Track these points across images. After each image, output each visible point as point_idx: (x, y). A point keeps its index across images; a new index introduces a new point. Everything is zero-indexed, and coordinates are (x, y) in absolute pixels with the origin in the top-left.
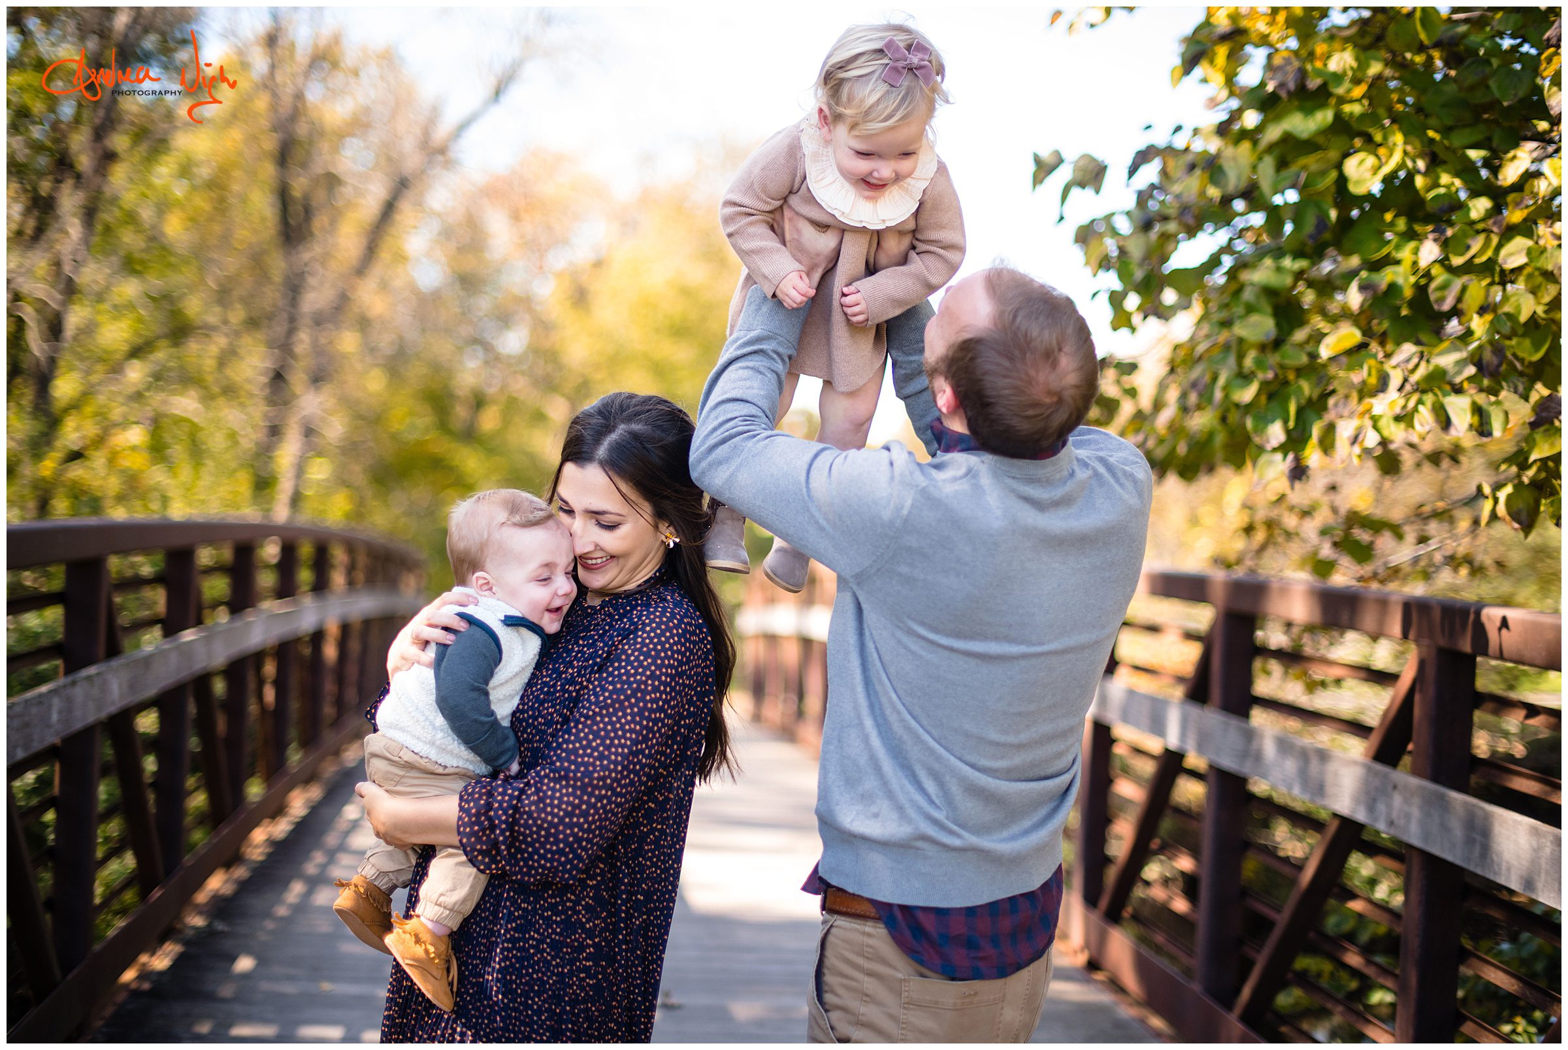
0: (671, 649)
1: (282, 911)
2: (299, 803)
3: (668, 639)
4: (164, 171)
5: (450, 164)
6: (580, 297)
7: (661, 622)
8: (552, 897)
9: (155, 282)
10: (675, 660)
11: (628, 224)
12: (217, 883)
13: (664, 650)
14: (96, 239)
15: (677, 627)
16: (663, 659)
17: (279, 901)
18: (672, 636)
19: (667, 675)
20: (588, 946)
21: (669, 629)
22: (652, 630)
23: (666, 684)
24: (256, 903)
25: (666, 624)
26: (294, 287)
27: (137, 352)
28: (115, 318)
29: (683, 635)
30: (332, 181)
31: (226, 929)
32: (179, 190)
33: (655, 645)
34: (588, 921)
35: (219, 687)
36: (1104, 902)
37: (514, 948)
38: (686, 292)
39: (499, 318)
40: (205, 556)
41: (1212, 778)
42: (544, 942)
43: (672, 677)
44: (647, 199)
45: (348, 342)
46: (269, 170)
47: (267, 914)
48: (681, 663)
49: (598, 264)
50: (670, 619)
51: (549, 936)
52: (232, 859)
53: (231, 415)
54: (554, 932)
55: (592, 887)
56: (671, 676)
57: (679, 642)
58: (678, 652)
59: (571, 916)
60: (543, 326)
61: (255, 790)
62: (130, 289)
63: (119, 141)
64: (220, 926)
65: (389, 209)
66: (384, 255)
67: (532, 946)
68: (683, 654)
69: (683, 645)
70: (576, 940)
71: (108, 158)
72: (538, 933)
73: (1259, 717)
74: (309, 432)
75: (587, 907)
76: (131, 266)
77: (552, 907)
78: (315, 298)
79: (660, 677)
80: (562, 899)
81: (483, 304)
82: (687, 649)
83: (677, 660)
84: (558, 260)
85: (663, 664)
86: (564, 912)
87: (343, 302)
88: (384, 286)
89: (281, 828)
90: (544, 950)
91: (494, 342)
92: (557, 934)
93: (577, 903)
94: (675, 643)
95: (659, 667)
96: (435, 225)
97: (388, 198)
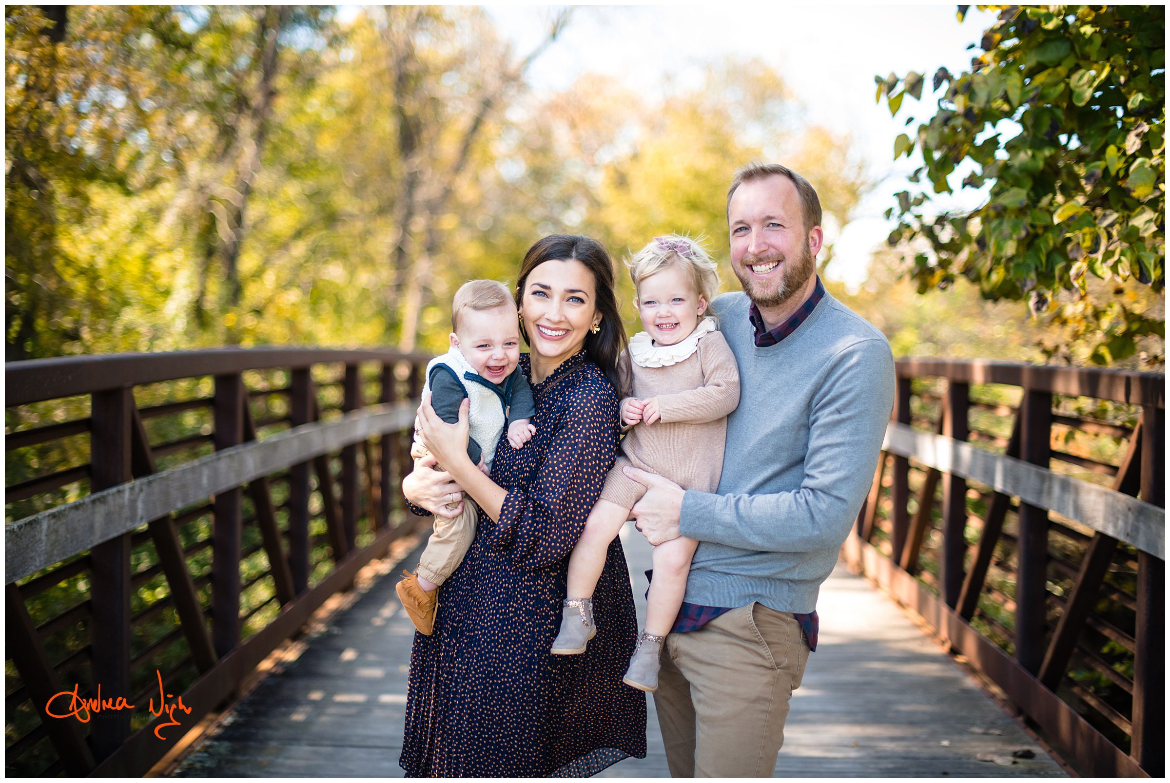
0: (593, 415)
1: (378, 622)
2: (400, 549)
3: (589, 408)
4: (315, 103)
5: (523, 88)
6: (621, 181)
7: (583, 398)
8: (528, 581)
9: (310, 183)
10: (597, 422)
11: (654, 126)
12: (334, 603)
13: (589, 417)
14: (267, 154)
15: (593, 399)
16: (589, 424)
17: (376, 615)
18: (592, 406)
19: (594, 434)
20: (552, 616)
21: (589, 401)
22: (579, 404)
23: (594, 441)
24: (361, 615)
25: (586, 398)
26: (412, 182)
27: (299, 234)
28: (283, 210)
29: (599, 403)
30: (435, 102)
31: (340, 633)
32: (327, 116)
33: (582, 415)
34: (551, 599)
35: (335, 467)
36: (959, 606)
37: (497, 612)
38: (698, 176)
39: (564, 202)
40: (321, 373)
41: (1022, 510)
42: (520, 609)
43: (598, 435)
44: (669, 107)
45: (448, 222)
46: (388, 97)
47: (368, 623)
48: (602, 424)
49: (635, 157)
50: (589, 395)
51: (525, 606)
52: (348, 587)
53: (364, 278)
54: (528, 604)
55: (554, 577)
56: (596, 434)
57: (597, 409)
58: (598, 416)
59: (541, 595)
60: (596, 204)
61: (365, 540)
62: (292, 189)
63: (281, 81)
64: (336, 630)
65: (477, 124)
66: (476, 156)
67: (512, 612)
68: (602, 417)
69: (600, 410)
70: (544, 611)
71: (271, 94)
72: (517, 603)
73: (1058, 467)
74: (426, 289)
75: (550, 590)
76: (292, 171)
77: (528, 588)
78: (425, 192)
79: (589, 436)
80: (534, 583)
81: (552, 191)
82: (604, 412)
83: (598, 422)
84: (606, 156)
85: (590, 428)
86: (536, 592)
87: (448, 193)
88: (476, 179)
89: (384, 567)
90: (520, 615)
91: (561, 218)
92: (530, 605)
93: (544, 587)
94: (595, 410)
95: (588, 430)
96: (515, 134)
97: (476, 114)
